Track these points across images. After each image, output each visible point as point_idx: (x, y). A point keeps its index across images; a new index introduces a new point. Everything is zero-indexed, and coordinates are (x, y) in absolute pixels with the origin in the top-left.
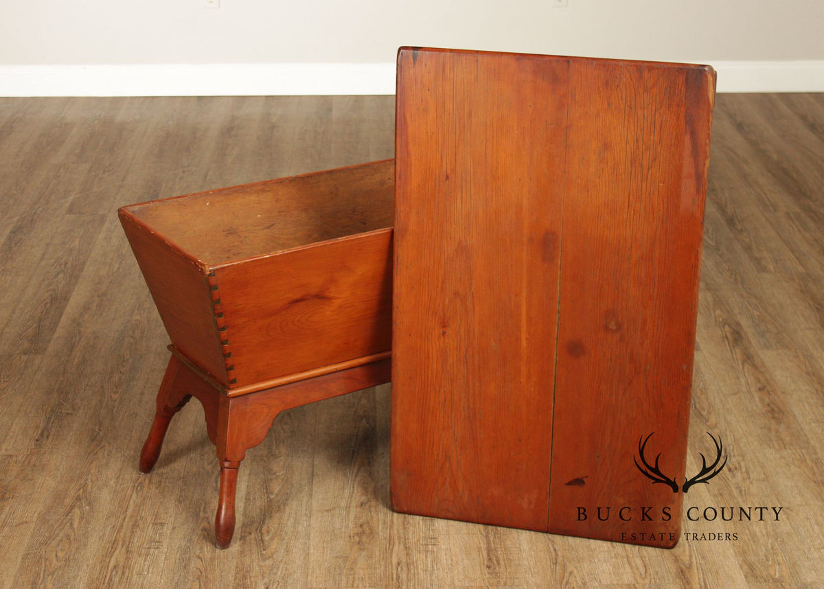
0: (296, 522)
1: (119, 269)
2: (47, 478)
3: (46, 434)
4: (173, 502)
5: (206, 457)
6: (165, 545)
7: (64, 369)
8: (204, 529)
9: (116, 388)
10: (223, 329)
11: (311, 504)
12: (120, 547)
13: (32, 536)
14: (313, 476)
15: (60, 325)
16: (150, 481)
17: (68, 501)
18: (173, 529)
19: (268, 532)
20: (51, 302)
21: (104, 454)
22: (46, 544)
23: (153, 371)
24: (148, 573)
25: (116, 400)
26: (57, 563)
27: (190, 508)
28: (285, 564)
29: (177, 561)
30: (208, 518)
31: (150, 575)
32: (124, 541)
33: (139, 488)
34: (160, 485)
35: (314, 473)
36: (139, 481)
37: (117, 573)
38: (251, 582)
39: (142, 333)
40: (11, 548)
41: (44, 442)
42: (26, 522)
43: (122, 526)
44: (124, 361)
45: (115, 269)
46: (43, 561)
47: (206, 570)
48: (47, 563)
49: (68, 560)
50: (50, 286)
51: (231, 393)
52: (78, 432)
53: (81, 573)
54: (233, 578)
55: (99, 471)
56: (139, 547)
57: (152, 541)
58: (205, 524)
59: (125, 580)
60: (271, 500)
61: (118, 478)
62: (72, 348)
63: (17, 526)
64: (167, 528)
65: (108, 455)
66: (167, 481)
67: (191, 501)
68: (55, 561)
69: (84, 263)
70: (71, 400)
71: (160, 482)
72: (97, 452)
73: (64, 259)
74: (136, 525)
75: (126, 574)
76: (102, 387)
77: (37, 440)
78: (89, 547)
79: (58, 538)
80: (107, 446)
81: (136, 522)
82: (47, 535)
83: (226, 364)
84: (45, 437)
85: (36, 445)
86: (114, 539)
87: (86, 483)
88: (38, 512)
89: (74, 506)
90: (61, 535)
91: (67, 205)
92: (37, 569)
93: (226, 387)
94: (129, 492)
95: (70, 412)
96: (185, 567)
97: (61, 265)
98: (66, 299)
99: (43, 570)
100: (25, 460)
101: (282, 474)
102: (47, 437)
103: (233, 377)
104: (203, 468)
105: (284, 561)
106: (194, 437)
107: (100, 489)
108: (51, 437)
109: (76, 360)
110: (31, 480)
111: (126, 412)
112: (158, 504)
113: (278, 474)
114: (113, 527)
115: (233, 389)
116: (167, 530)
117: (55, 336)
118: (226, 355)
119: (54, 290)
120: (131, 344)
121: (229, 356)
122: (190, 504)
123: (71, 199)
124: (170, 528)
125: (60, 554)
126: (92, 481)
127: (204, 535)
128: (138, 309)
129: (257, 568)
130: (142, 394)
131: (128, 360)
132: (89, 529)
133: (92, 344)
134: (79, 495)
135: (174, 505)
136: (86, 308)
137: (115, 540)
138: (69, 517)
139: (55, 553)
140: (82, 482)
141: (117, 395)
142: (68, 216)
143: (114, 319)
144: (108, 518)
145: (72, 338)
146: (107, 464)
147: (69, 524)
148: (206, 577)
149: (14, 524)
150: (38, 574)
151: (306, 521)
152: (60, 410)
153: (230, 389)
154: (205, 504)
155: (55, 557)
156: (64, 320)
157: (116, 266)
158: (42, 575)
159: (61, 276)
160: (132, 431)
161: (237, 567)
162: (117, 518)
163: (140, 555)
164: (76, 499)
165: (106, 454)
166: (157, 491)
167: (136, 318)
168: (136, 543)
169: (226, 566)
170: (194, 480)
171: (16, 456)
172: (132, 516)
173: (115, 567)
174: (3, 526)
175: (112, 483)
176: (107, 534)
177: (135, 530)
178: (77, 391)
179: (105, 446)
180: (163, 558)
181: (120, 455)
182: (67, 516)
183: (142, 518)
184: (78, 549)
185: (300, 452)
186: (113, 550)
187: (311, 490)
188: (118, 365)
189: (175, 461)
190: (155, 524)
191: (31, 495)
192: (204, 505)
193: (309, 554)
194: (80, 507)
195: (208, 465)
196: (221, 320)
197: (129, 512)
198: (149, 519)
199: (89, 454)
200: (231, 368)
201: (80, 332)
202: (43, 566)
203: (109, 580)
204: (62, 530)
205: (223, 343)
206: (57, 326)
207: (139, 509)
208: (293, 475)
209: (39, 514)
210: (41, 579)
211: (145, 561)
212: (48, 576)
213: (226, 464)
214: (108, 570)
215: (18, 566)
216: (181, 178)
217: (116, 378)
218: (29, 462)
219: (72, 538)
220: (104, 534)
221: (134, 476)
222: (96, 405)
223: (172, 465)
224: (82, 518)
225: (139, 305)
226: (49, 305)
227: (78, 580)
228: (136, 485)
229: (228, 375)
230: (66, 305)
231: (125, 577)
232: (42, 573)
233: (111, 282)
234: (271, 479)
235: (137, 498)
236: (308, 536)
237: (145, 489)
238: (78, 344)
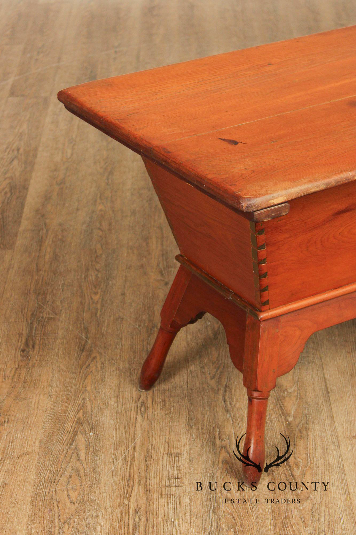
0: (324, 452)
1: (72, 154)
2: (41, 397)
3: (31, 343)
4: (183, 425)
5: (206, 370)
6: (186, 483)
7: (37, 266)
8: (225, 462)
9: (95, 288)
10: (262, 247)
11: (335, 427)
12: (136, 484)
13: (37, 470)
14: (328, 393)
15: (24, 216)
16: (153, 401)
17: (69, 425)
18: (190, 460)
19: (297, 464)
20: (11, 191)
21: (97, 367)
22: (53, 481)
23: (129, 268)
24: (175, 520)
25: (97, 303)
26: (70, 506)
27: (203, 433)
28: (326, 507)
29: (205, 503)
30: (226, 447)
31: (177, 522)
32: (139, 477)
33: (143, 409)
34: (165, 405)
35: (329, 389)
36: (141, 400)
37: (140, 519)
38: (293, 531)
39: (110, 224)
40: (17, 487)
41: (31, 352)
42: (28, 453)
43: (134, 457)
44: (97, 257)
45: (69, 155)
46: (55, 503)
47: (239, 515)
48: (60, 506)
49: (82, 502)
50: (6, 174)
51: (262, 316)
52: (65, 341)
53: (100, 520)
54: (272, 526)
55: (95, 388)
56: (158, 485)
57: (170, 477)
58: (224, 455)
59: (151, 529)
60: (290, 424)
61: (118, 396)
62: (41, 242)
63: (18, 458)
64: (184, 460)
65: (101, 368)
66: (171, 400)
67: (203, 426)
68: (68, 504)
69: (36, 149)
70: (50, 303)
71: (164, 401)
72: (89, 365)
73: (15, 145)
74: (148, 456)
75: (151, 521)
76: (80, 287)
77: (23, 351)
78: (102, 485)
79: (67, 474)
80: (98, 357)
81: (148, 452)
82: (53, 469)
83: (261, 285)
84: (31, 347)
85: (23, 357)
86: (128, 475)
87: (84, 403)
88: (38, 440)
89: (77, 432)
90: (69, 469)
91: (8, 87)
92: (50, 514)
93: (256, 309)
94: (133, 415)
95: (52, 316)
96: (214, 511)
97: (13, 150)
98: (25, 188)
99: (57, 515)
100: (14, 375)
101: (294, 391)
102: (33, 347)
103: (265, 299)
104: (207, 383)
105: (324, 503)
106: (188, 345)
107: (100, 410)
108: (37, 347)
109: (48, 256)
110: (25, 399)
111: (110, 316)
112: (168, 429)
113: (290, 391)
114: (125, 458)
115: (264, 311)
116: (184, 462)
117: (21, 229)
118: (262, 275)
119: (11, 178)
120: (101, 237)
121: (265, 276)
122: (202, 429)
123: (11, 81)
124: (188, 460)
125: (73, 495)
126: (90, 400)
127: (227, 469)
128: (100, 198)
129: (296, 513)
130: (123, 294)
131: (101, 255)
132: (98, 462)
133: (60, 237)
134: (79, 418)
135: (185, 430)
136: (47, 198)
137: (130, 476)
138: (73, 447)
139: (66, 493)
140: (79, 401)
141: (98, 296)
142: (11, 99)
143: (78, 210)
144: (116, 447)
145: (39, 231)
146: (103, 379)
147: (74, 455)
148: (242, 525)
149: (16, 455)
150: (52, 522)
151: (335, 450)
152: (41, 315)
153: (261, 311)
154: (219, 428)
155: (67, 498)
156: (27, 211)
157: (69, 151)
158: (57, 523)
159: (16, 162)
160: (121, 339)
161: (273, 512)
162: (126, 447)
163: (161, 496)
164: (77, 422)
165: (99, 366)
166: (163, 413)
167: (100, 208)
168: (154, 481)
169: (260, 510)
170: (200, 398)
171: (4, 371)
172: (142, 445)
173: (137, 512)
174: (3, 458)
175: (112, 402)
176: (119, 467)
177: (149, 462)
178: (55, 291)
179: (96, 357)
180: (188, 499)
181: (114, 369)
182: (71, 444)
183: (153, 447)
184: (91, 487)
185: (306, 363)
186: (130, 489)
187: (331, 410)
188: (92, 261)
189: (174, 374)
190: (169, 455)
191: (27, 418)
192: (217, 430)
193: (349, 494)
194: (84, 434)
195: (211, 379)
196: (262, 238)
197: (138, 440)
198: (162, 449)
199: (82, 366)
200: (265, 290)
201: (45, 224)
202: (56, 510)
203: (133, 530)
204: (68, 463)
205: (260, 262)
206: (21, 217)
207: (148, 435)
208: (306, 392)
209: (40, 442)
210: (57, 528)
211: (168, 503)
212: (64, 523)
213: (256, 394)
214: (129, 515)
215: (28, 511)
216: (115, 59)
217: (92, 277)
218: (19, 377)
219: (82, 472)
220: (116, 468)
221: (135, 394)
222: (78, 308)
223: (173, 379)
224: (87, 447)
225: (101, 194)
226: (8, 195)
227: (99, 529)
228: (139, 405)
229: (261, 297)
230: (26, 194)
231: (151, 526)
232: (57, 520)
233: (67, 169)
234: (284, 397)
235: (143, 421)
236: (342, 469)
237: (150, 410)
238: (46, 237)
